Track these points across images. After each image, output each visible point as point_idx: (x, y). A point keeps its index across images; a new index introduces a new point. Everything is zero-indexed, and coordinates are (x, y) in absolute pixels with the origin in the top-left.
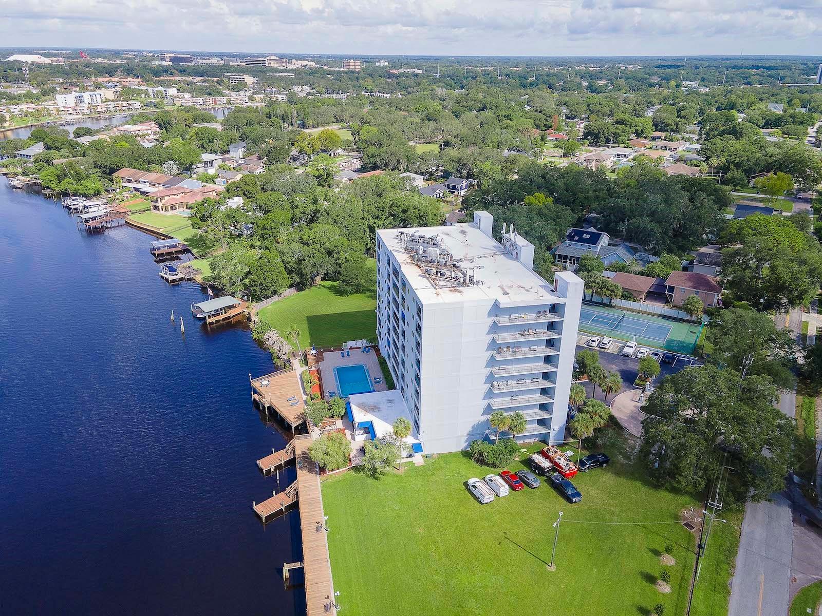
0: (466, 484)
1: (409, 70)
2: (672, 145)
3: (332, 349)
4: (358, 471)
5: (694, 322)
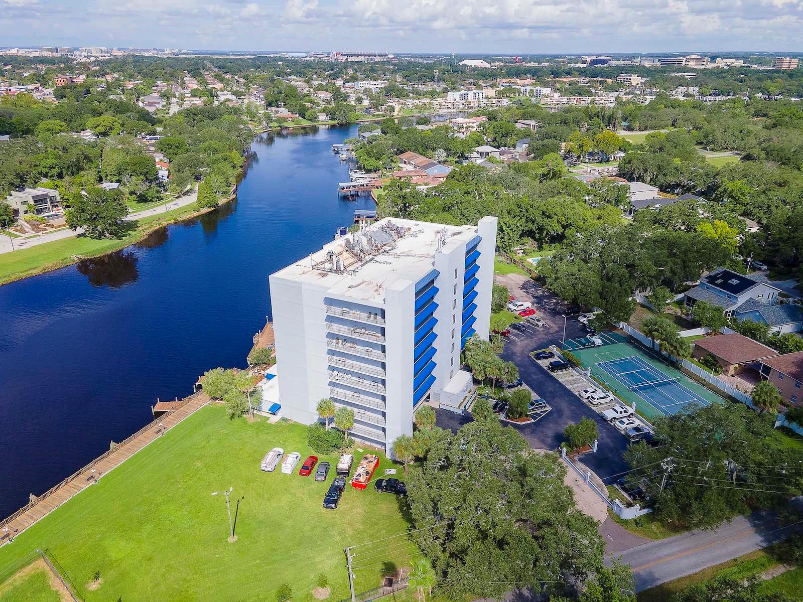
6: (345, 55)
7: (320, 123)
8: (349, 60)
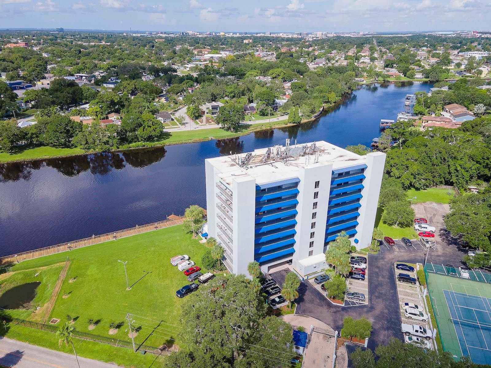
6: (480, 33)
7: (416, 79)
8: (483, 36)
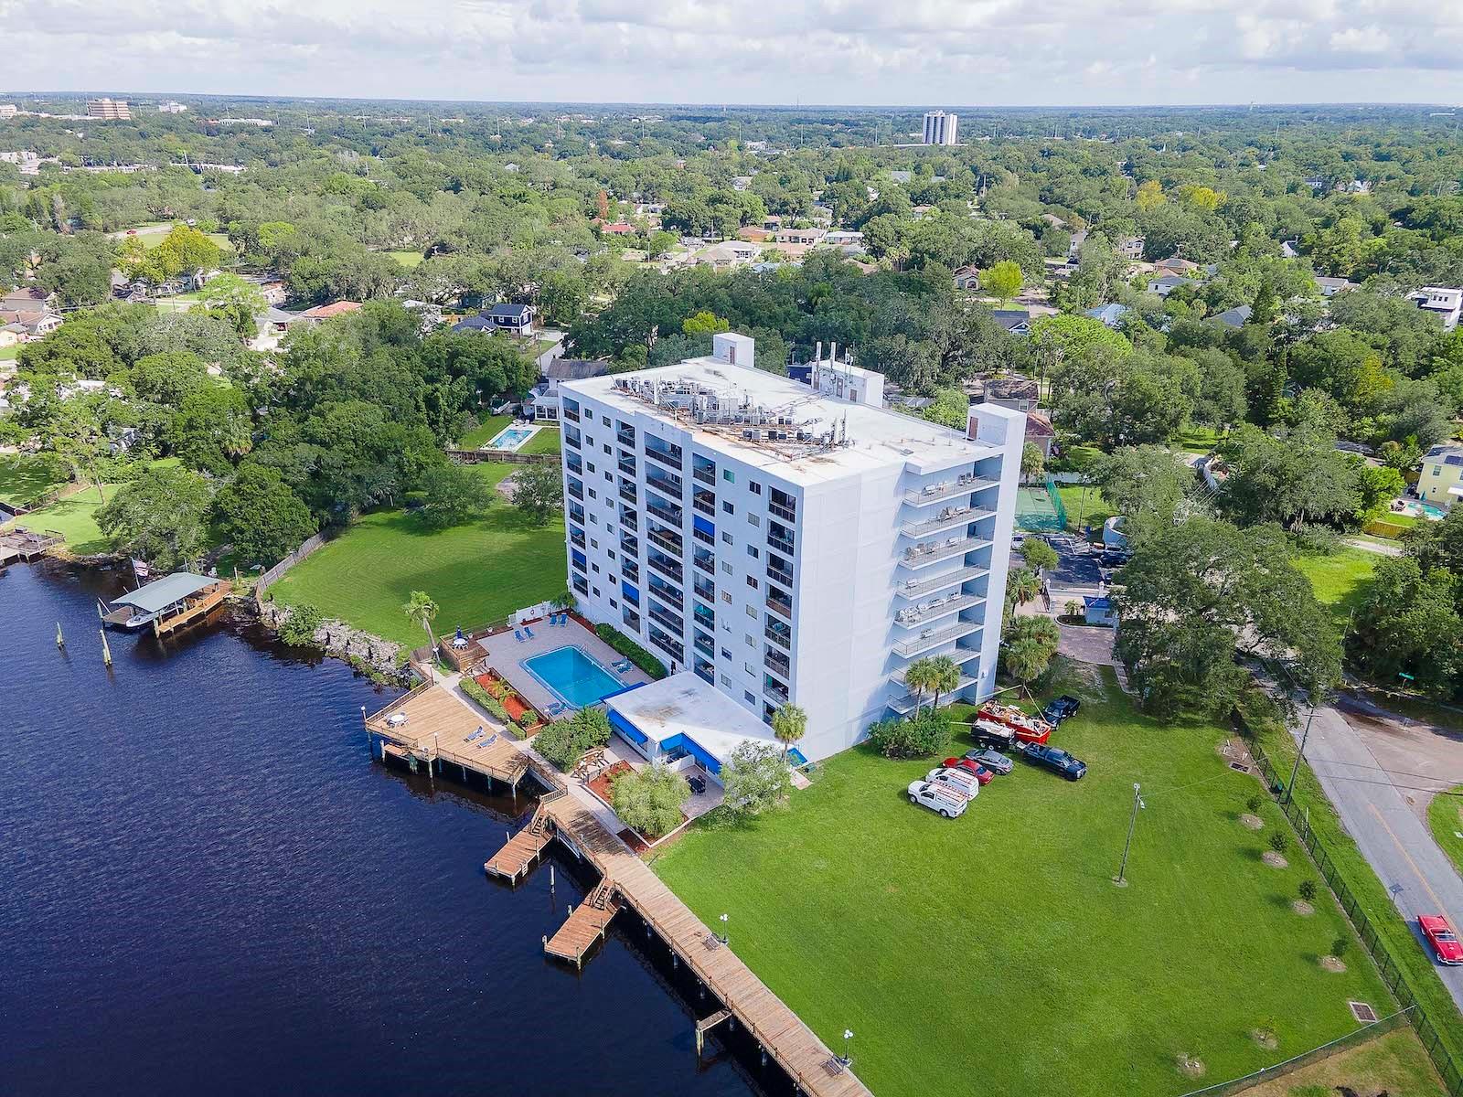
0: (906, 795)
1: (243, 120)
2: (802, 234)
3: (490, 631)
4: (706, 824)
5: (1032, 485)
